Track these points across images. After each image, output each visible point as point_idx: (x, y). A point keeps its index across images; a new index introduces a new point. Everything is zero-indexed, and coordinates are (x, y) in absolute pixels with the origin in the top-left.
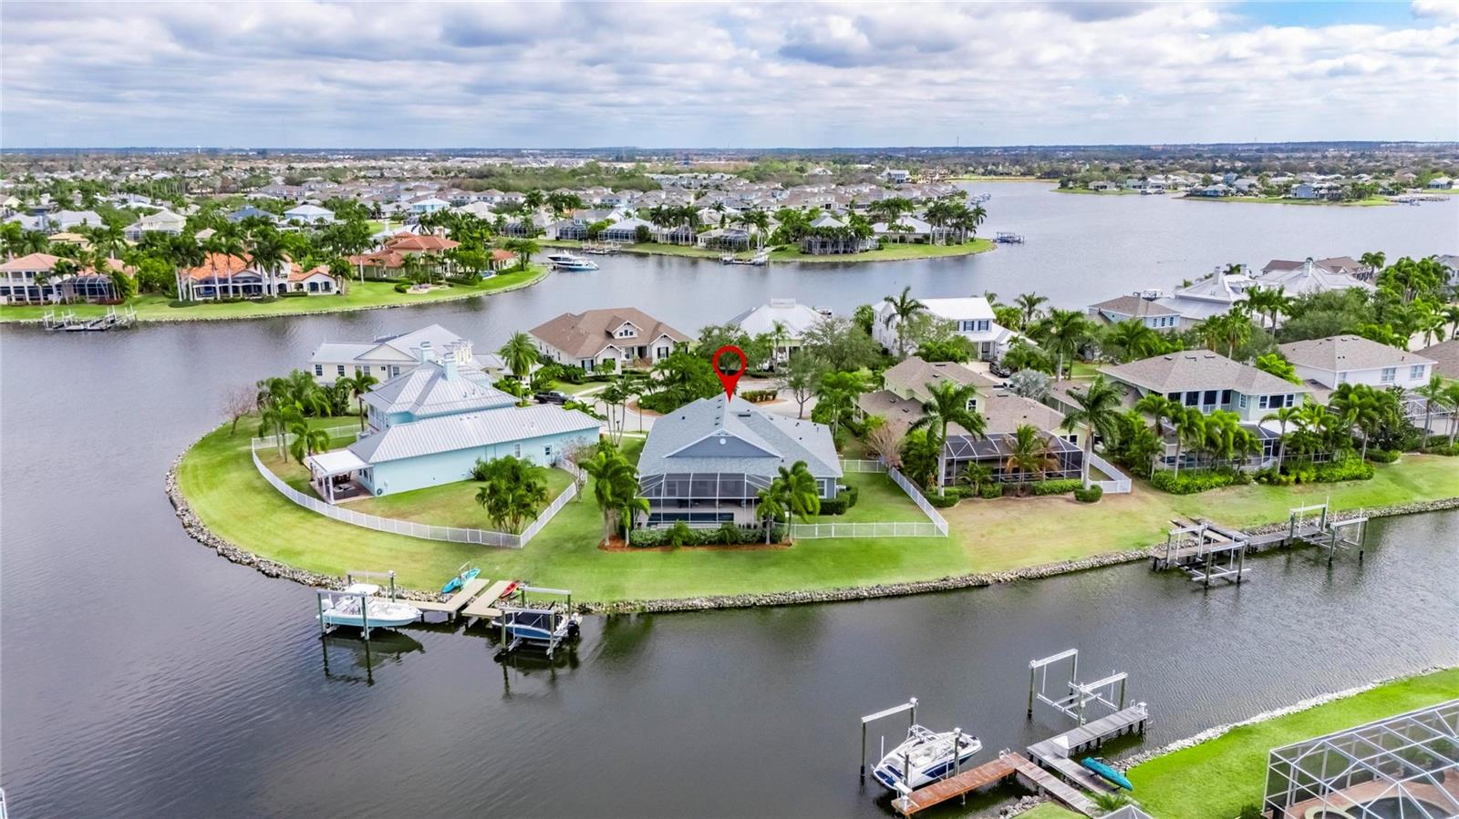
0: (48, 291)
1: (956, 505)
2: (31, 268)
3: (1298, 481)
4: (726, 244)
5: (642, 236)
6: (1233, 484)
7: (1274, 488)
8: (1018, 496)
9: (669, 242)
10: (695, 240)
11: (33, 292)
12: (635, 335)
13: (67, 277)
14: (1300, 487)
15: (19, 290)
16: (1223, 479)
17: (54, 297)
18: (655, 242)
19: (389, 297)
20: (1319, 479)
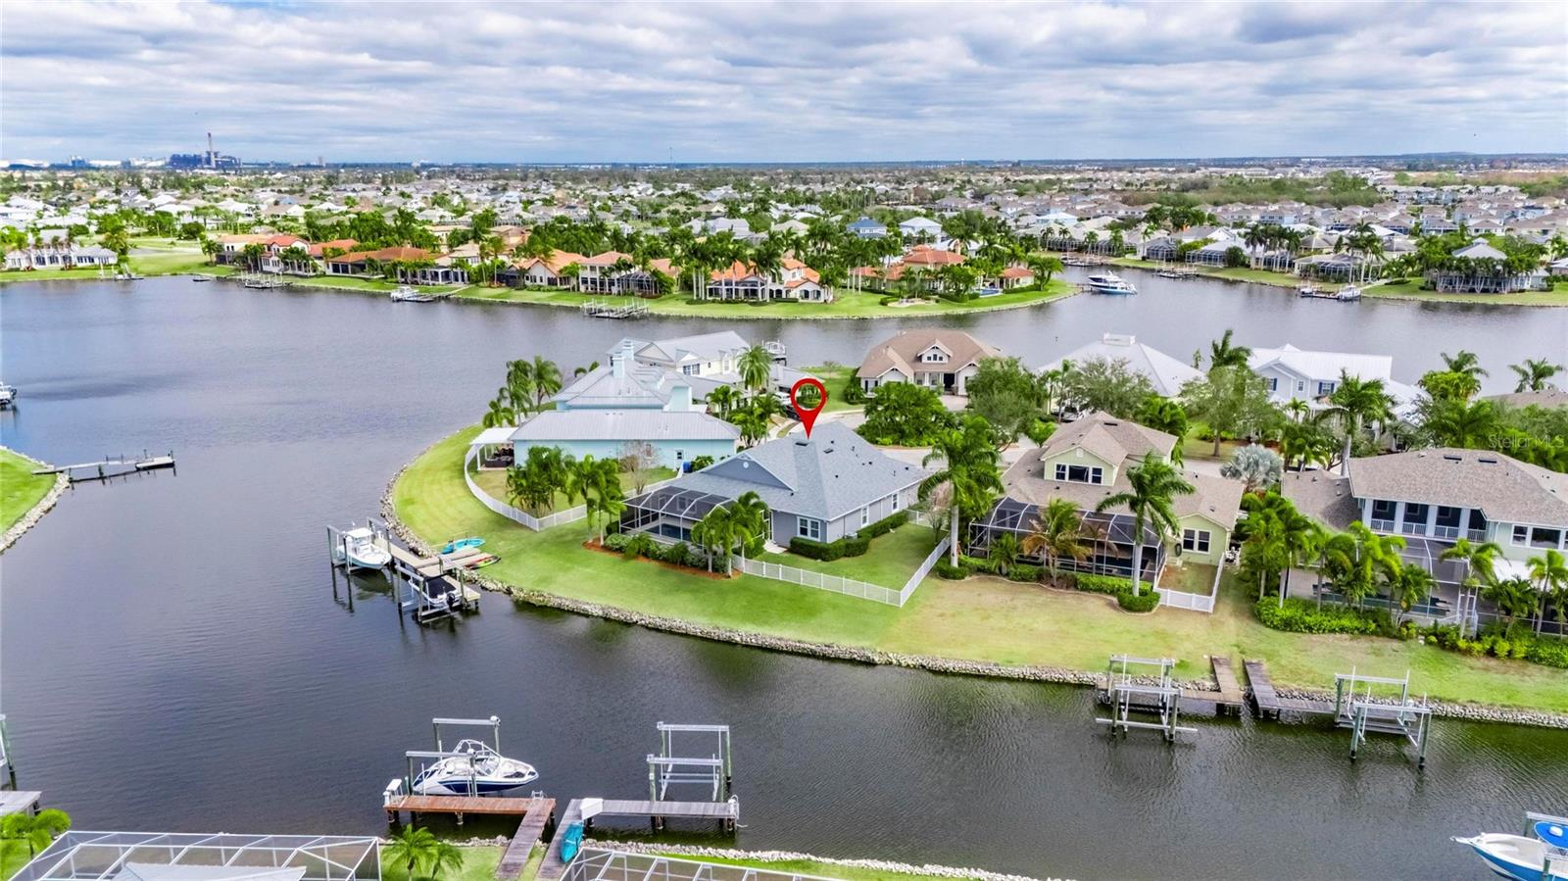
0: (611, 283)
1: (967, 578)
2: (602, 263)
3: (1491, 653)
4: (1324, 273)
5: (1233, 259)
6: (1374, 633)
7: (1443, 654)
8: (1053, 586)
9: (1263, 267)
10: (1291, 265)
11: (602, 284)
12: (945, 360)
13: (623, 273)
14: (1493, 663)
15: (594, 281)
16: (1356, 623)
17: (615, 289)
18: (1248, 266)
19: (871, 308)
20: (1529, 658)
